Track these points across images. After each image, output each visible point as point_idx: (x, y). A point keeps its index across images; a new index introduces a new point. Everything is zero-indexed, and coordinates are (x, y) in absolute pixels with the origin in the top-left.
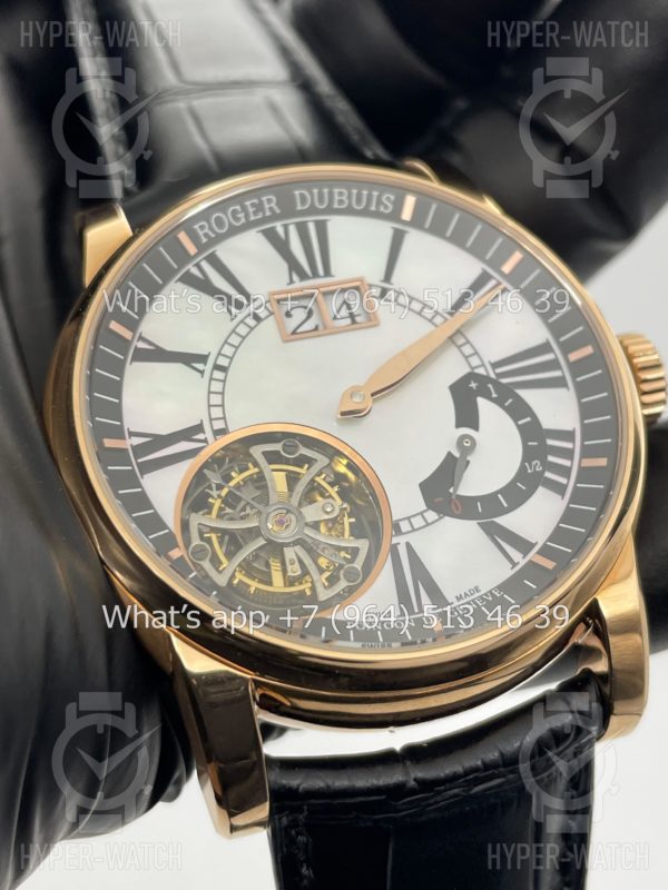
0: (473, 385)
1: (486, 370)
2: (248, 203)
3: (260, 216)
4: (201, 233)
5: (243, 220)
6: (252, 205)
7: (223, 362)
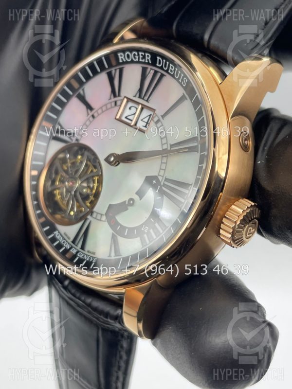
0: (154, 182)
1: (162, 179)
2: (140, 53)
3: (144, 61)
4: (120, 58)
5: (137, 60)
6: (142, 55)
7: (96, 115)
